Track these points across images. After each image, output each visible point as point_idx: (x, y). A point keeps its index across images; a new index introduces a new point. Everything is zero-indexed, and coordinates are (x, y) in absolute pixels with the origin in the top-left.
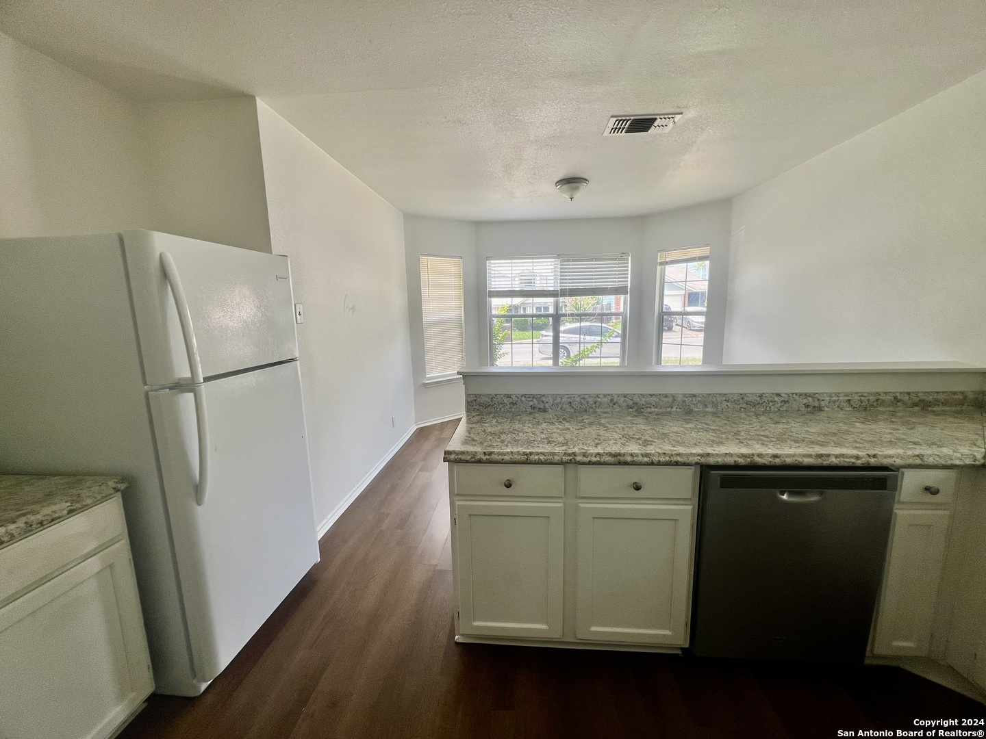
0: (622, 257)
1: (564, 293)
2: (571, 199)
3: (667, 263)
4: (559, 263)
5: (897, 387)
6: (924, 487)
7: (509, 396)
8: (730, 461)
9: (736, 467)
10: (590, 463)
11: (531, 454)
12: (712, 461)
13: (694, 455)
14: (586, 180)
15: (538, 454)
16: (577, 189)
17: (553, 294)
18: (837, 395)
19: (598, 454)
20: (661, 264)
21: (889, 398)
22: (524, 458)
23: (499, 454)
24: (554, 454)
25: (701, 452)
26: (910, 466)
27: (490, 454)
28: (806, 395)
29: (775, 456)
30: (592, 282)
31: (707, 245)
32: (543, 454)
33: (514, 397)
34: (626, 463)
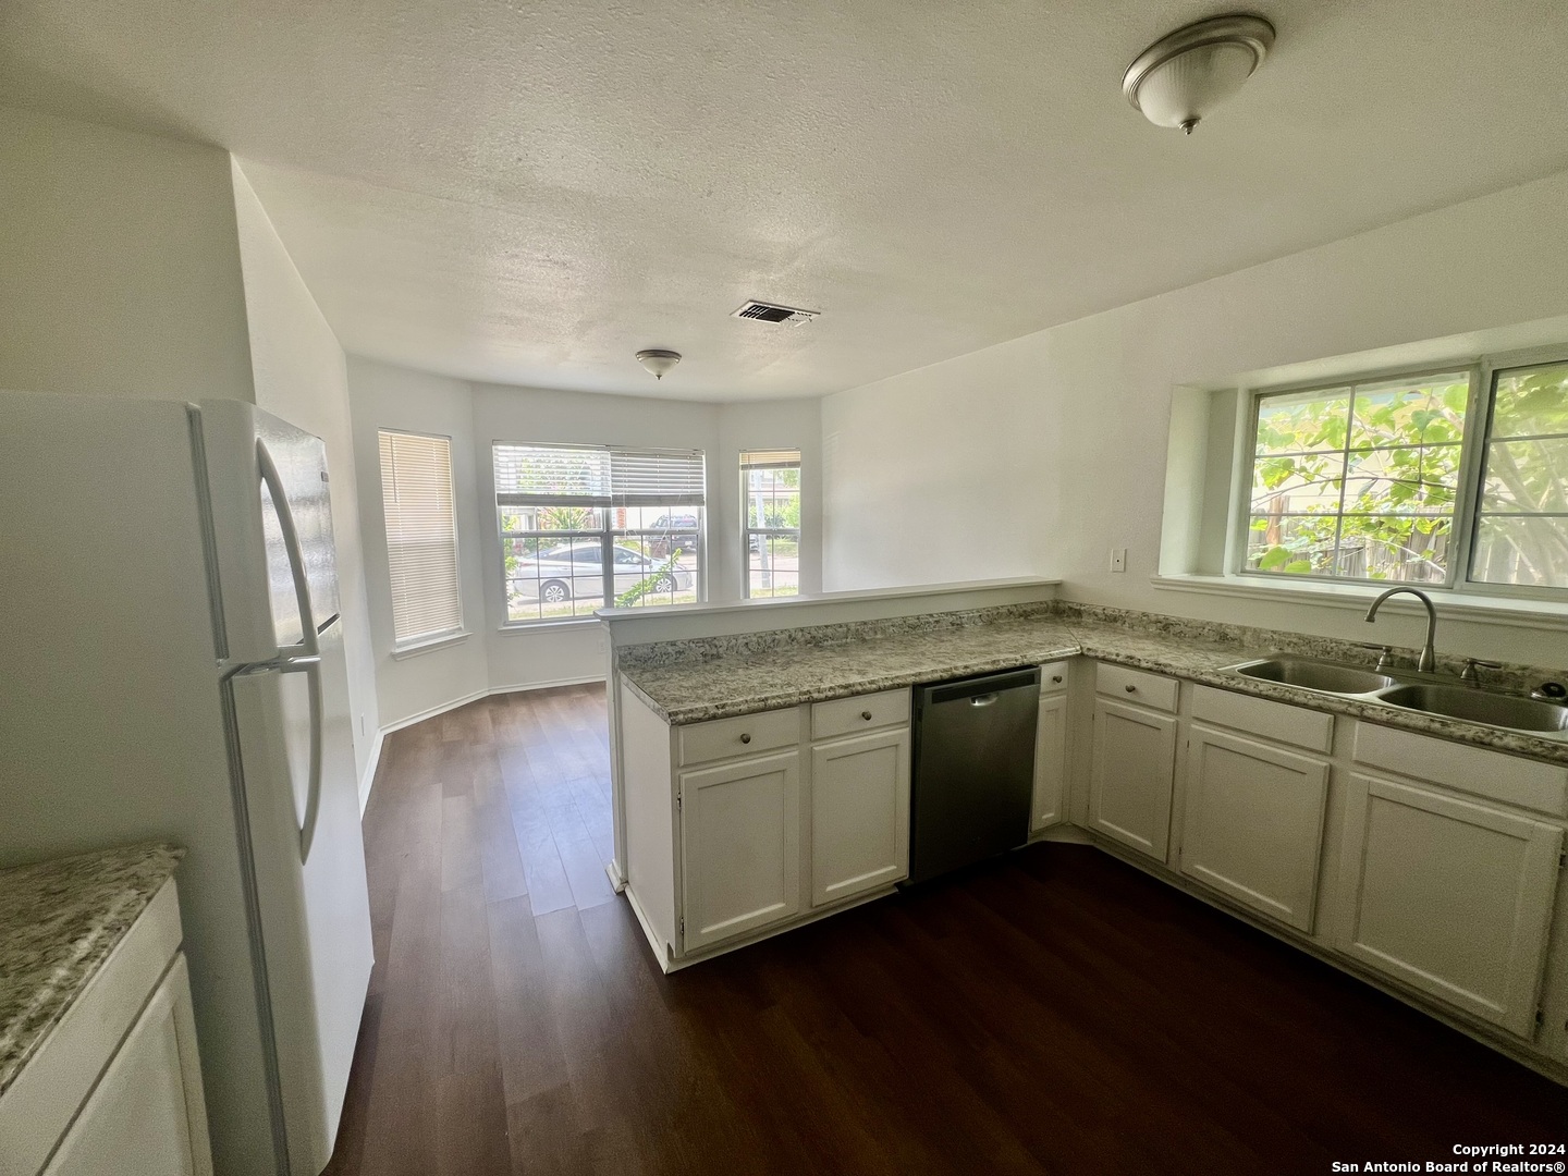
0: (694, 455)
1: (618, 501)
2: (659, 377)
3: (751, 467)
4: (609, 457)
5: (1005, 601)
6: (1052, 677)
7: (673, 644)
8: (937, 676)
9: (942, 681)
10: (828, 699)
11: (767, 699)
12: (925, 678)
13: (909, 675)
14: (678, 354)
15: (774, 698)
16: (667, 365)
17: (604, 502)
18: (972, 612)
19: (831, 688)
20: (744, 467)
21: (1004, 610)
22: (762, 704)
23: (733, 705)
24: (789, 695)
25: (912, 672)
26: (1045, 662)
27: (724, 706)
28: (952, 614)
29: (966, 667)
30: (657, 487)
31: (797, 449)
32: (778, 697)
33: (679, 643)
34: (858, 693)
